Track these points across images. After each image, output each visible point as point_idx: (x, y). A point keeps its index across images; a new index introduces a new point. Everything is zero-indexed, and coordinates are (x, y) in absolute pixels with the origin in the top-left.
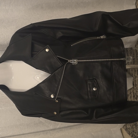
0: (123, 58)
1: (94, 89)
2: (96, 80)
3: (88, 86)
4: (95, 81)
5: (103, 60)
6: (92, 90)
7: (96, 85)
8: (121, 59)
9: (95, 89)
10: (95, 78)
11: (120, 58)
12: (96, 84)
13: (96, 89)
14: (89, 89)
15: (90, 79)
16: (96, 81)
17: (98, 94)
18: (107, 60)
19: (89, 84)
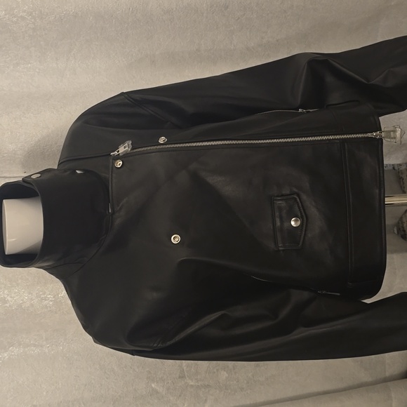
0: (375, 131)
1: (293, 223)
2: (298, 195)
3: (277, 214)
4: (296, 199)
5: (319, 138)
6: (286, 225)
7: (300, 210)
8: (369, 135)
9: (295, 224)
10: (295, 190)
11: (367, 133)
12: (299, 208)
13: (299, 223)
14: (278, 224)
15: (284, 193)
16: (298, 200)
17: (304, 237)
18: (331, 137)
19: (280, 209)
